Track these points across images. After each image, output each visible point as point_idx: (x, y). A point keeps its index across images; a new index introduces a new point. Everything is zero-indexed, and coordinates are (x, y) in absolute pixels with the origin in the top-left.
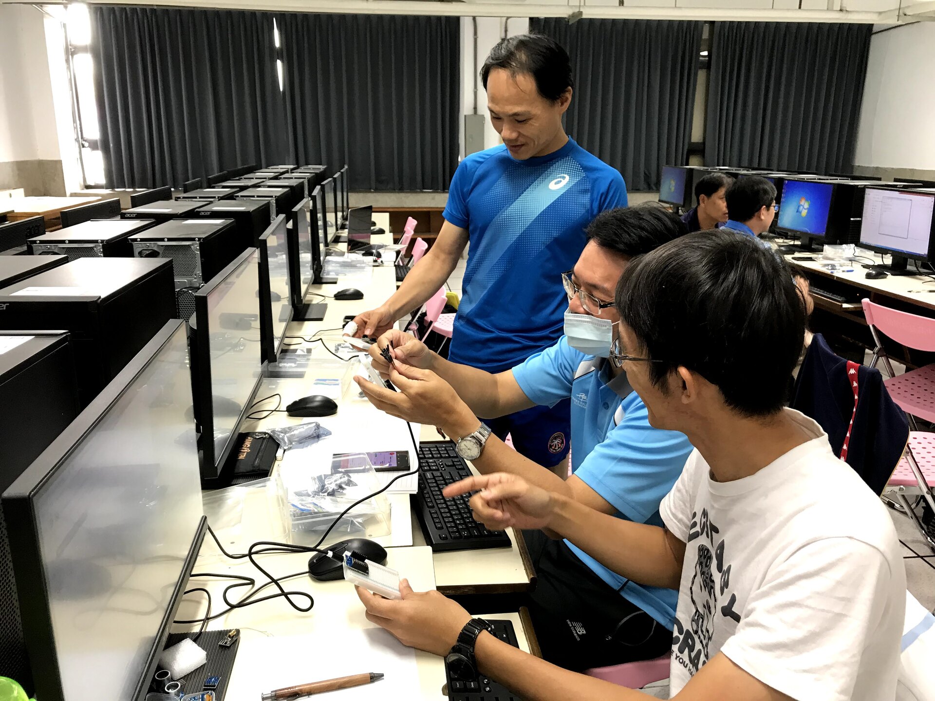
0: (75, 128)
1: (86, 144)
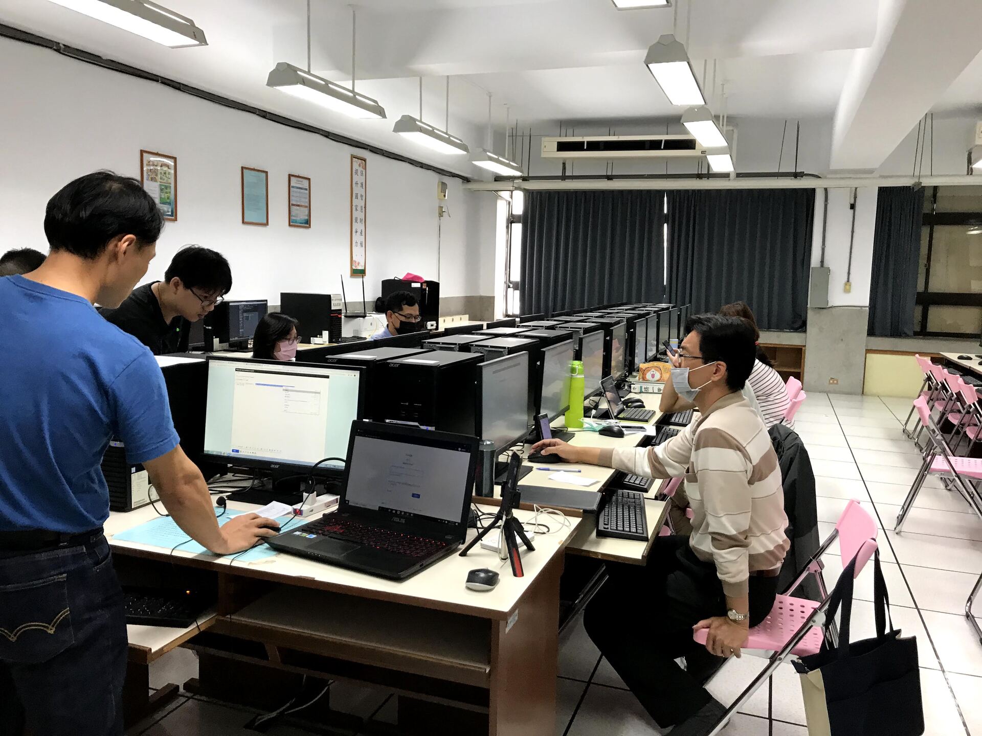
0: (506, 274)
1: (511, 286)
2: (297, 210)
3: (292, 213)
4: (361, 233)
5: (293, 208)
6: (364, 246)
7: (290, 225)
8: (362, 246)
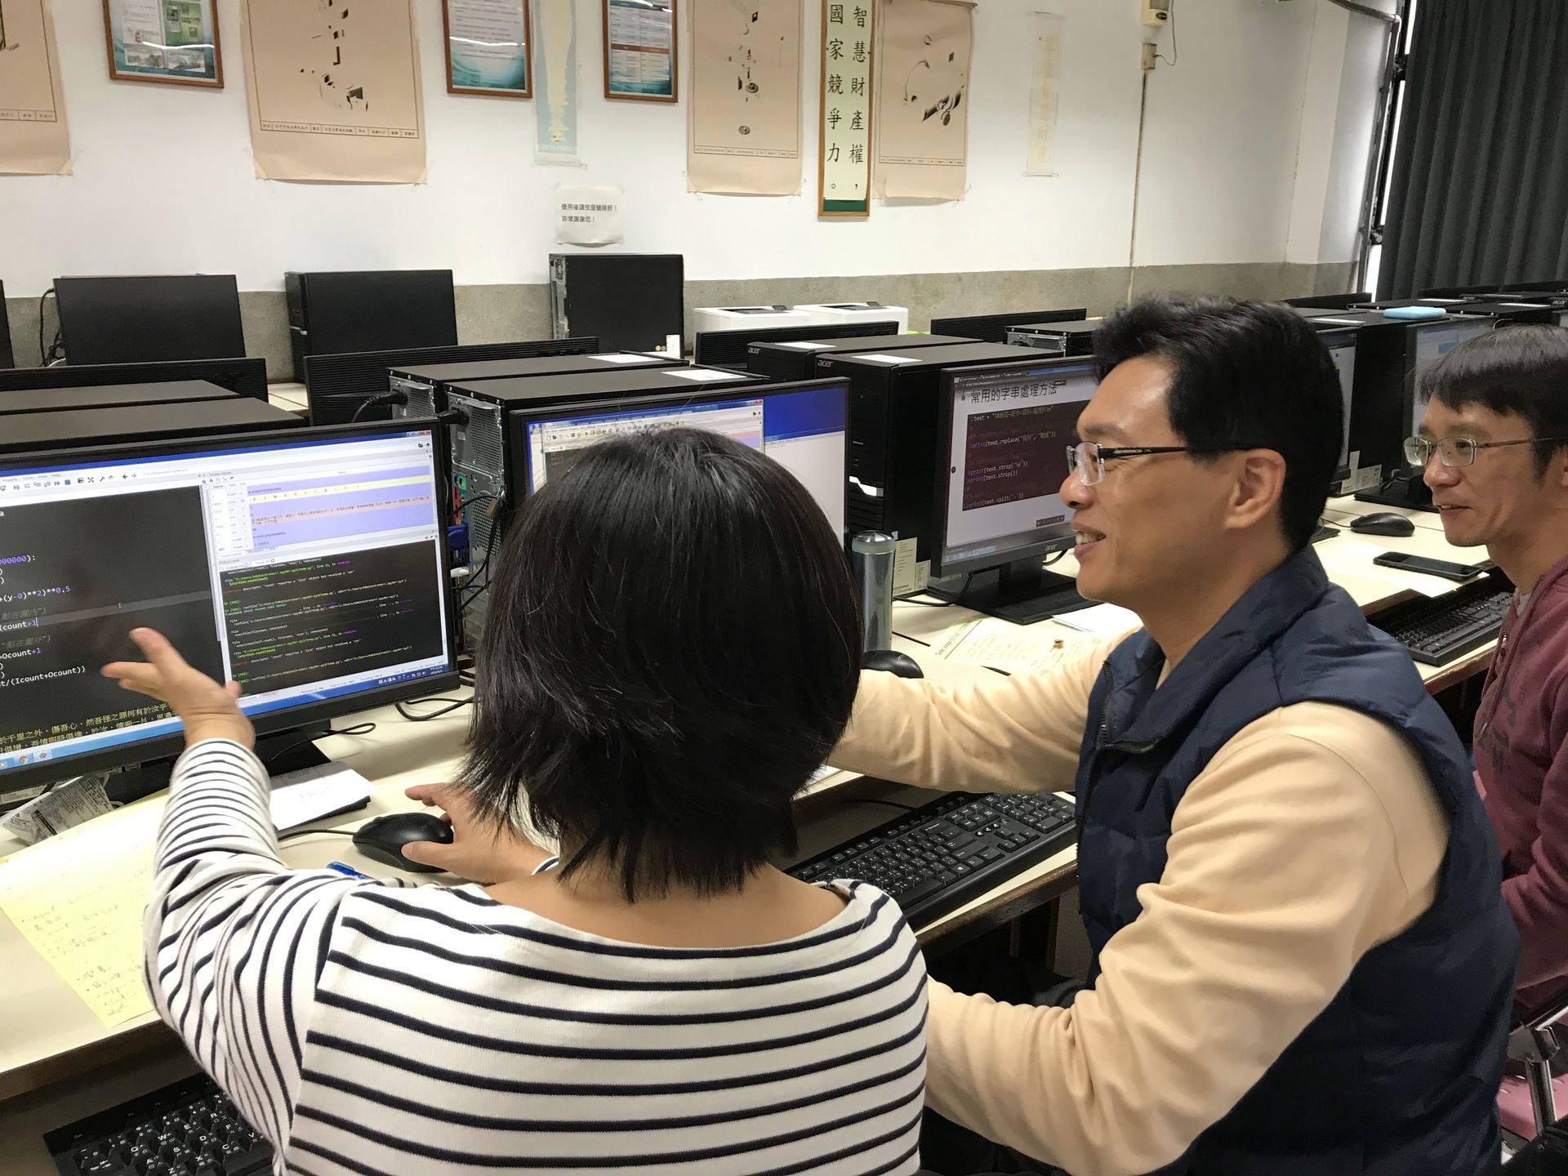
0: (1366, 209)
2: (633, 59)
3: (613, 68)
4: (857, 120)
5: (617, 56)
6: (865, 157)
7: (607, 96)
8: (859, 160)
